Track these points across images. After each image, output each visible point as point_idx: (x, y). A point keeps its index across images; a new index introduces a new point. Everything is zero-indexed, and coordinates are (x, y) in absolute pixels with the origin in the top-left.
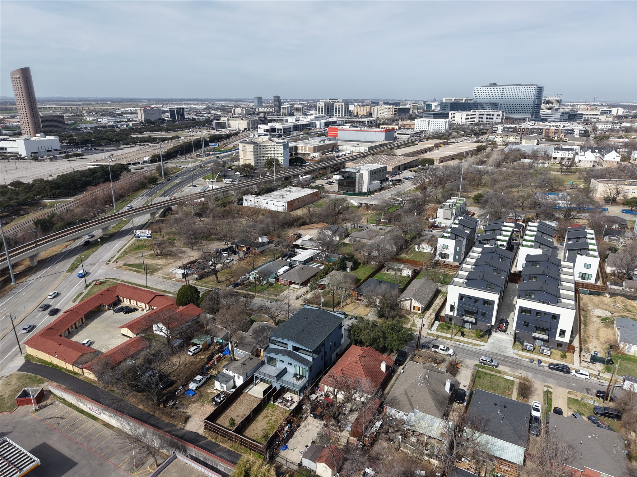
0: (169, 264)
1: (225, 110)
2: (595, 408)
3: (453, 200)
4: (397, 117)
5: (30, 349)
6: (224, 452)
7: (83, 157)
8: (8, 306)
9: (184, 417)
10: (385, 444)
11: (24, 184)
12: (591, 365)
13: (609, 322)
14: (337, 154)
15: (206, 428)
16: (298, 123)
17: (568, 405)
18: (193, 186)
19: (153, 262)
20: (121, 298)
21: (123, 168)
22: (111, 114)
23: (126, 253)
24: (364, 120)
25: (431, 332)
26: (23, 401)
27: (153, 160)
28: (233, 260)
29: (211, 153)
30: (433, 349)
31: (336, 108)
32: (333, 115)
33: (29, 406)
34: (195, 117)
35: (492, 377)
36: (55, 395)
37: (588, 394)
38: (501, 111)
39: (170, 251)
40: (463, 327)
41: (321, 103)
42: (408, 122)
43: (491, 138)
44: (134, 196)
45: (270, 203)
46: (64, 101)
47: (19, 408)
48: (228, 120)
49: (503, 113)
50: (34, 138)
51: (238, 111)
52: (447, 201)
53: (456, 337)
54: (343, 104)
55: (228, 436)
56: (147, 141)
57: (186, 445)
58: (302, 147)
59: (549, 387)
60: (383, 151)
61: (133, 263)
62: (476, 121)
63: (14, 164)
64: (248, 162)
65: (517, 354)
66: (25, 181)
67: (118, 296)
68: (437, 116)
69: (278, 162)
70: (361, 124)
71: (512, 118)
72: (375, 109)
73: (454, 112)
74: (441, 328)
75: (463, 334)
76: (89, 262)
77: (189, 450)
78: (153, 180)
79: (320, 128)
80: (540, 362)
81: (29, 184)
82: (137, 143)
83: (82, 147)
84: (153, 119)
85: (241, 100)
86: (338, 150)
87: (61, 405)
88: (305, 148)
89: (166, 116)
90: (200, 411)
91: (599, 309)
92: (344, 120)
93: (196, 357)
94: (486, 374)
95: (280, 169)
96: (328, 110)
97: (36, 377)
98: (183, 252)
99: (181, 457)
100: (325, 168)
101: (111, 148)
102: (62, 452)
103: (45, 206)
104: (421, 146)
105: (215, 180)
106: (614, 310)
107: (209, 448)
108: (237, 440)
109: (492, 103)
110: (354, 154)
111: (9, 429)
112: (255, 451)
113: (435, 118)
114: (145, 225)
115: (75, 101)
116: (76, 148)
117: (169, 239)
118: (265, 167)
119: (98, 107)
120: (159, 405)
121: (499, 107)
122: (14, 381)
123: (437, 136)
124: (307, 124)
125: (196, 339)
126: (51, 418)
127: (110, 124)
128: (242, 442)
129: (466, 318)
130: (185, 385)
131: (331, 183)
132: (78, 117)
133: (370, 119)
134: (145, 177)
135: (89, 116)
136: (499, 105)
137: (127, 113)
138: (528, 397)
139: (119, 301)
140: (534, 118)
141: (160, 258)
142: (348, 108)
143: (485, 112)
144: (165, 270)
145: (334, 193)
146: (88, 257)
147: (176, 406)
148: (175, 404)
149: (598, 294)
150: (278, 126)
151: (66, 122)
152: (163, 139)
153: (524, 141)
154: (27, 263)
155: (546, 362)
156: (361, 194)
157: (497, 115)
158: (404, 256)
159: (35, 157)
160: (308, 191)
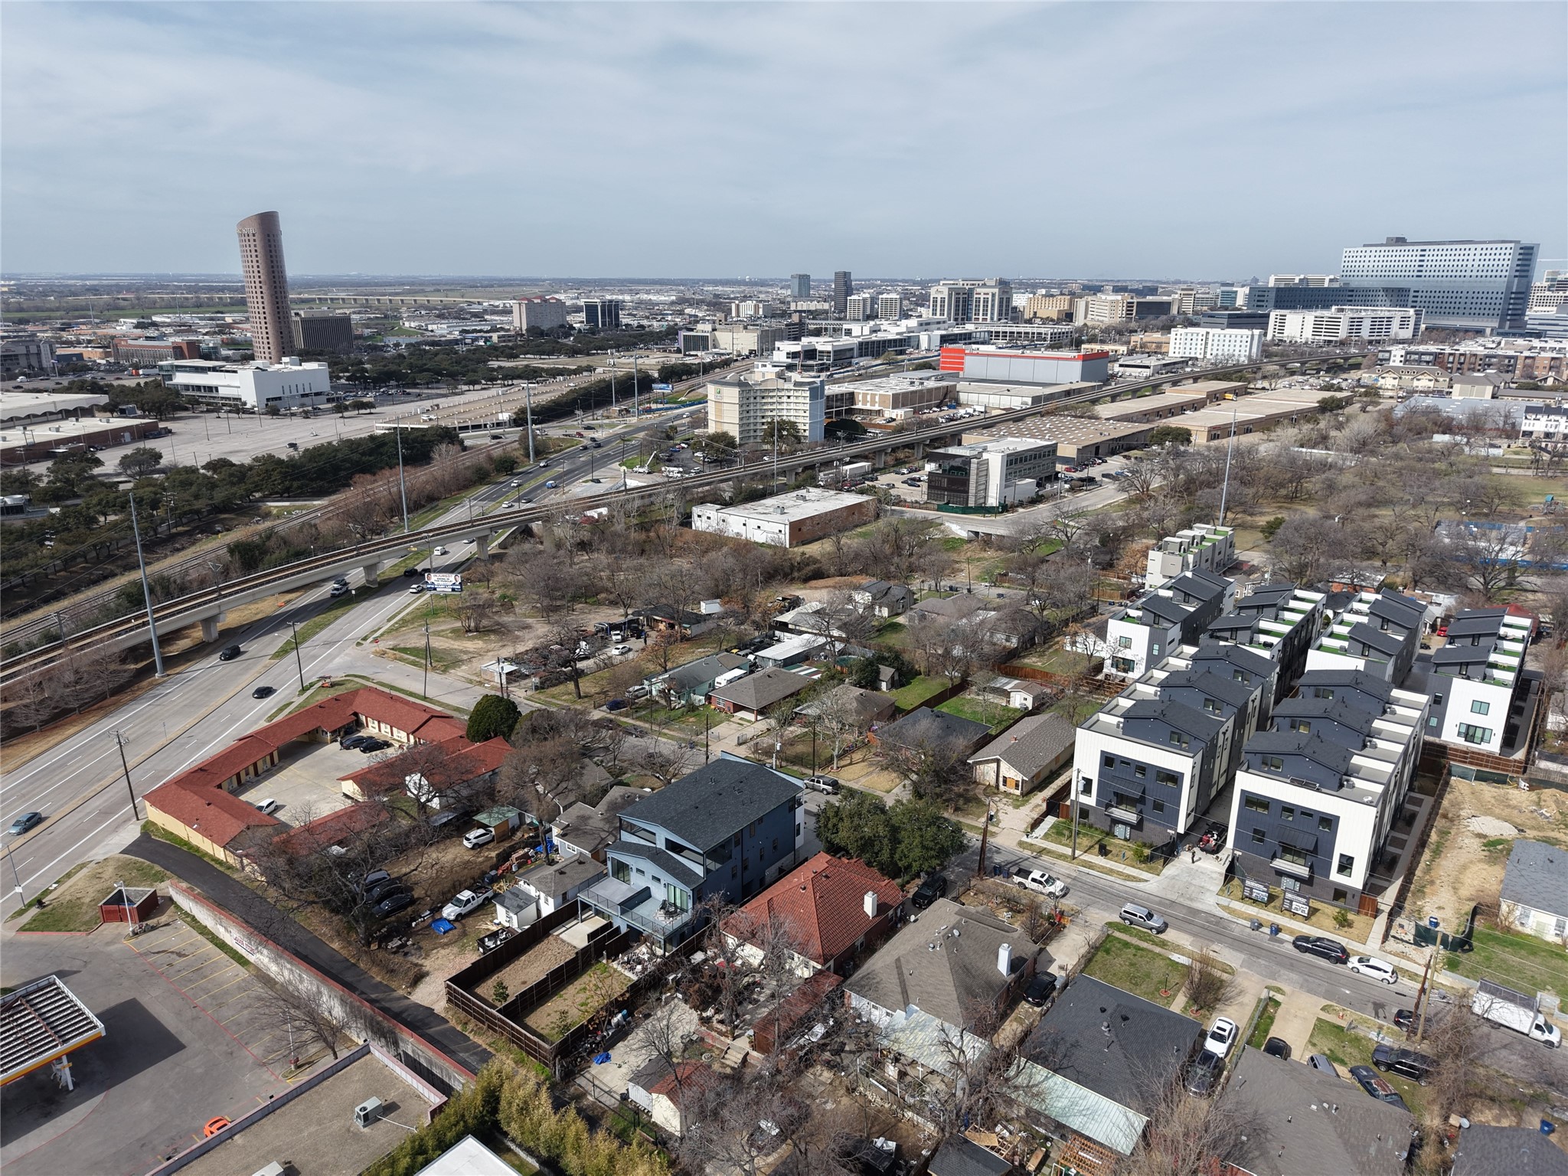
0: (489, 651)
1: (719, 305)
2: (1380, 1049)
3: (1199, 530)
4: (1133, 325)
5: (153, 809)
6: (474, 1054)
7: (373, 411)
8: (137, 721)
9: (411, 974)
10: (827, 1075)
11: (234, 465)
12: (1411, 950)
13: (1501, 851)
14: (951, 412)
15: (449, 1001)
16: (874, 337)
17: (1312, 1035)
18: (593, 481)
19: (456, 645)
20: (363, 718)
21: (449, 436)
22: (459, 315)
23: (404, 622)
24: (1043, 330)
25: (1029, 840)
26: (114, 911)
27: (519, 420)
28: (630, 650)
29: (654, 406)
30: (1017, 879)
31: (978, 301)
32: (969, 319)
33: (123, 924)
34: (645, 322)
35: (1140, 953)
36: (178, 907)
37: (1377, 1015)
38: (1412, 311)
39: (498, 624)
40: (1110, 833)
41: (940, 288)
42: (1157, 336)
43: (1366, 377)
44: (457, 499)
45: (752, 524)
46: (367, 284)
47: (106, 925)
48: (714, 330)
49: (1418, 314)
50: (278, 366)
51: (747, 309)
52: (1180, 533)
53: (1087, 857)
54: (996, 291)
55: (487, 1019)
56: (519, 377)
57: (397, 1031)
58: (865, 395)
59: (1279, 990)
60: (1066, 408)
61: (413, 645)
62: (1343, 333)
63: (224, 424)
64: (726, 428)
65: (1226, 908)
66: (235, 460)
67: (356, 714)
68: (1237, 321)
69: (797, 431)
70: (1034, 341)
71: (1444, 329)
72: (1081, 304)
73: (1283, 312)
74: (1056, 833)
75: (1104, 851)
76: (324, 638)
77: (402, 1040)
78: (507, 466)
79: (928, 350)
80: (1277, 930)
81: (242, 465)
82: (496, 379)
83: (374, 388)
84: (545, 327)
85: (763, 283)
86: (958, 404)
87: (186, 928)
88: (873, 396)
89: (578, 321)
90: (450, 965)
91: (1489, 818)
92: (993, 329)
93: (480, 852)
94: (1127, 945)
95: (799, 446)
96: (957, 306)
97: (152, 868)
98: (528, 627)
99: (380, 1054)
100: (910, 446)
101: (438, 391)
102: (163, 1022)
103: (267, 515)
104: (1172, 396)
105: (645, 469)
106: (1528, 822)
107: (445, 1042)
108: (504, 1029)
109: (1393, 290)
110: (995, 413)
111: (76, 965)
112: (536, 1058)
113: (1231, 326)
114: (463, 563)
115: (390, 284)
116: (365, 389)
117: (504, 597)
118: (763, 442)
119: (435, 299)
120: (369, 944)
121: (1411, 299)
122: (109, 871)
123: (1223, 372)
124: (895, 341)
125: (485, 815)
126: (158, 953)
127: (450, 337)
128: (513, 1035)
129: (1118, 813)
130: (437, 909)
131: (913, 482)
132: (388, 321)
133: (1064, 328)
134: (490, 458)
135: (409, 318)
136: (1412, 294)
137: (494, 313)
138: (1214, 1008)
139: (358, 725)
140: (1506, 329)
141: (473, 638)
142: (1009, 300)
143: (1367, 313)
144: (474, 664)
145: (915, 505)
146: (322, 629)
147: (406, 950)
148: (403, 946)
149: (1501, 780)
150: (822, 344)
151: (359, 332)
152: (555, 373)
153: (1457, 387)
154: (198, 634)
155: (1291, 932)
156: (983, 510)
157: (1400, 320)
158: (1032, 661)
159: (273, 408)
160: (850, 499)
